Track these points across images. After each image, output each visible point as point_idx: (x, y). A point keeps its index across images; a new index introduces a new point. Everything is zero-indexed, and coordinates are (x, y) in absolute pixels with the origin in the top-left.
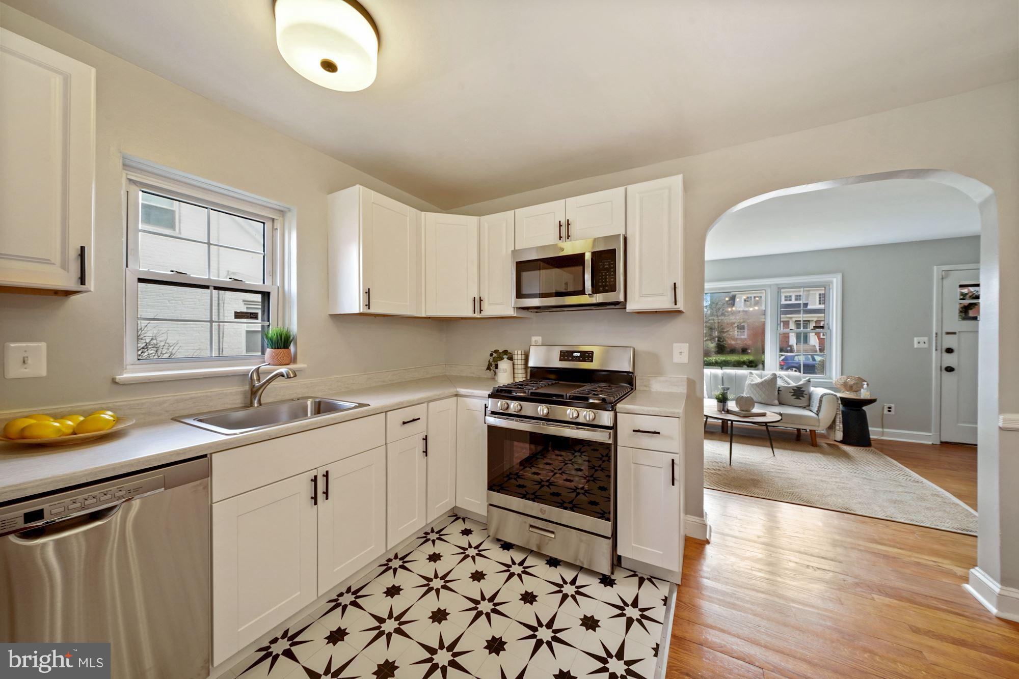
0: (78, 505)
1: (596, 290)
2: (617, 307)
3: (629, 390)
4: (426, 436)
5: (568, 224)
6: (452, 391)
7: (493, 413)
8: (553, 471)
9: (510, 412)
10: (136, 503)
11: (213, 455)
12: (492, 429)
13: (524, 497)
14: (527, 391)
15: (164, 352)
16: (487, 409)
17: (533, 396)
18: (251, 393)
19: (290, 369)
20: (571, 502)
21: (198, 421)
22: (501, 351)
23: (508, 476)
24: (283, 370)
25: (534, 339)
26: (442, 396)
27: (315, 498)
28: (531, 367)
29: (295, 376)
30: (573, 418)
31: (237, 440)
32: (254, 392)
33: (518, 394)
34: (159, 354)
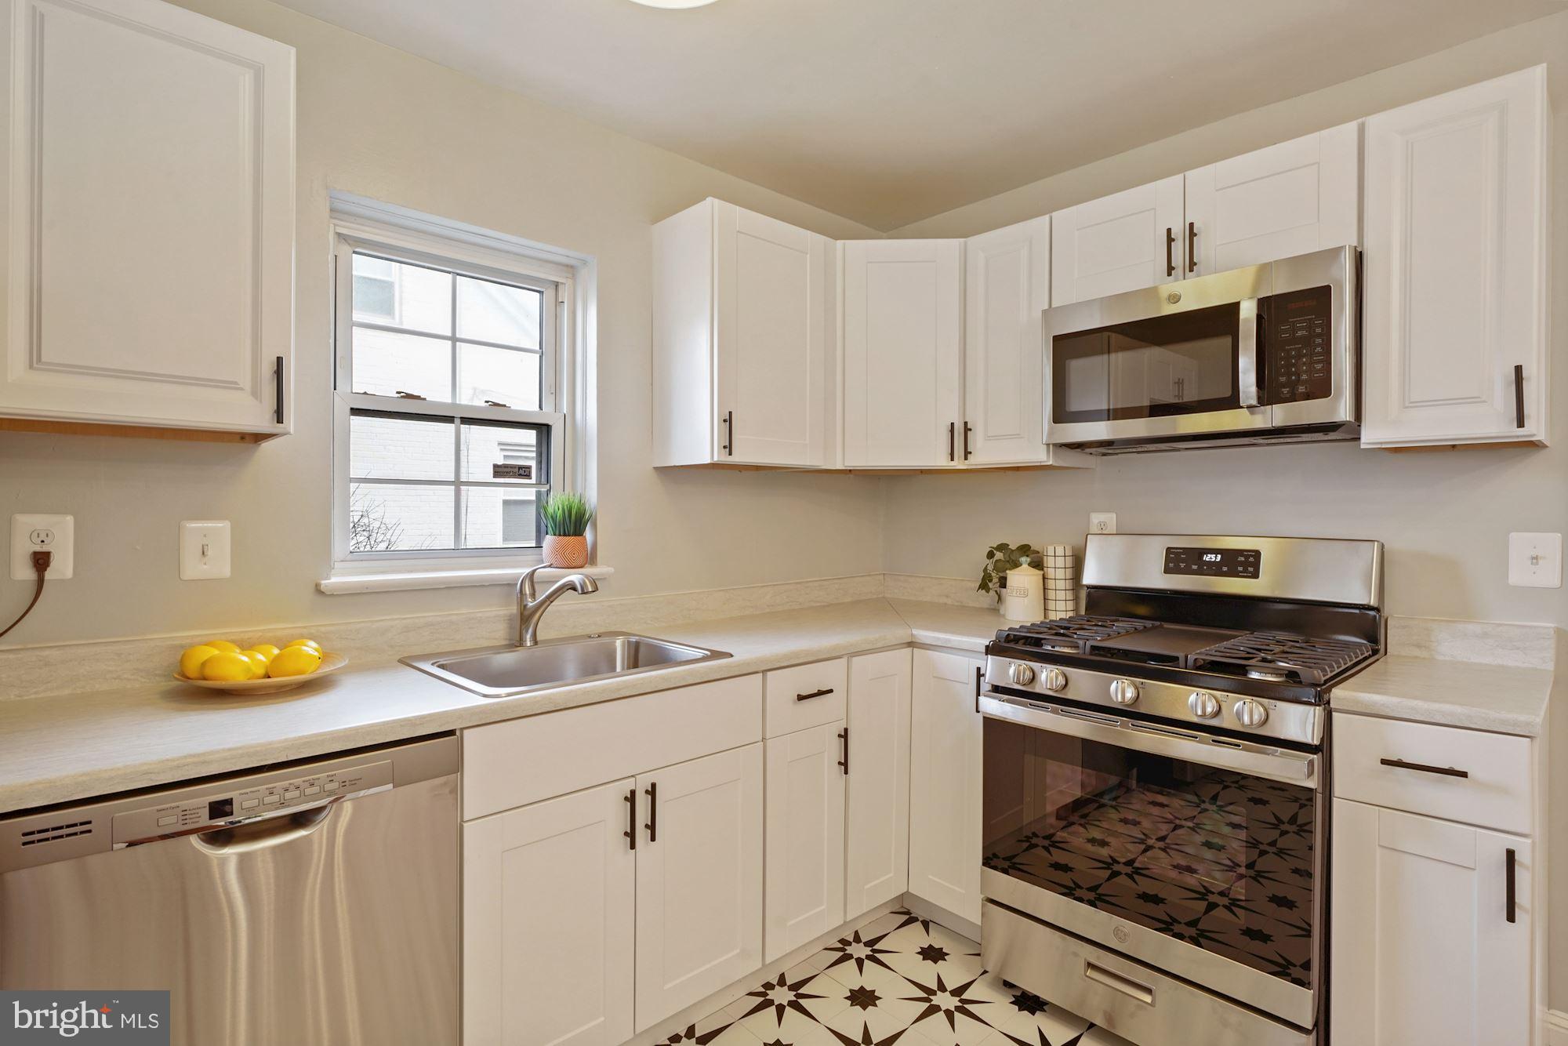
0: (275, 798)
1: (1268, 394)
2: (1332, 436)
3: (1366, 654)
4: (846, 730)
5: (1192, 234)
6: (901, 633)
7: (996, 689)
8: (1142, 842)
9: (1038, 689)
10: (348, 807)
11: (466, 732)
12: (992, 726)
13: (1069, 892)
14: (1081, 643)
15: (379, 540)
16: (982, 678)
17: (1096, 655)
18: (521, 619)
19: (587, 576)
20: (1193, 924)
21: (439, 666)
22: (1013, 547)
23: (1028, 839)
24: (575, 577)
25: (1096, 518)
26: (879, 645)
27: (631, 835)
28: (1088, 587)
29: (596, 589)
30: (1204, 715)
31: (503, 707)
32: (526, 617)
33: (1057, 649)
34: (373, 542)
